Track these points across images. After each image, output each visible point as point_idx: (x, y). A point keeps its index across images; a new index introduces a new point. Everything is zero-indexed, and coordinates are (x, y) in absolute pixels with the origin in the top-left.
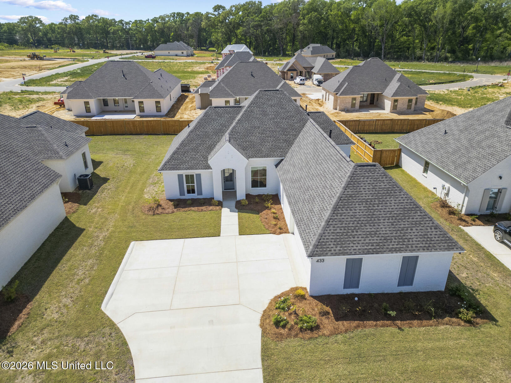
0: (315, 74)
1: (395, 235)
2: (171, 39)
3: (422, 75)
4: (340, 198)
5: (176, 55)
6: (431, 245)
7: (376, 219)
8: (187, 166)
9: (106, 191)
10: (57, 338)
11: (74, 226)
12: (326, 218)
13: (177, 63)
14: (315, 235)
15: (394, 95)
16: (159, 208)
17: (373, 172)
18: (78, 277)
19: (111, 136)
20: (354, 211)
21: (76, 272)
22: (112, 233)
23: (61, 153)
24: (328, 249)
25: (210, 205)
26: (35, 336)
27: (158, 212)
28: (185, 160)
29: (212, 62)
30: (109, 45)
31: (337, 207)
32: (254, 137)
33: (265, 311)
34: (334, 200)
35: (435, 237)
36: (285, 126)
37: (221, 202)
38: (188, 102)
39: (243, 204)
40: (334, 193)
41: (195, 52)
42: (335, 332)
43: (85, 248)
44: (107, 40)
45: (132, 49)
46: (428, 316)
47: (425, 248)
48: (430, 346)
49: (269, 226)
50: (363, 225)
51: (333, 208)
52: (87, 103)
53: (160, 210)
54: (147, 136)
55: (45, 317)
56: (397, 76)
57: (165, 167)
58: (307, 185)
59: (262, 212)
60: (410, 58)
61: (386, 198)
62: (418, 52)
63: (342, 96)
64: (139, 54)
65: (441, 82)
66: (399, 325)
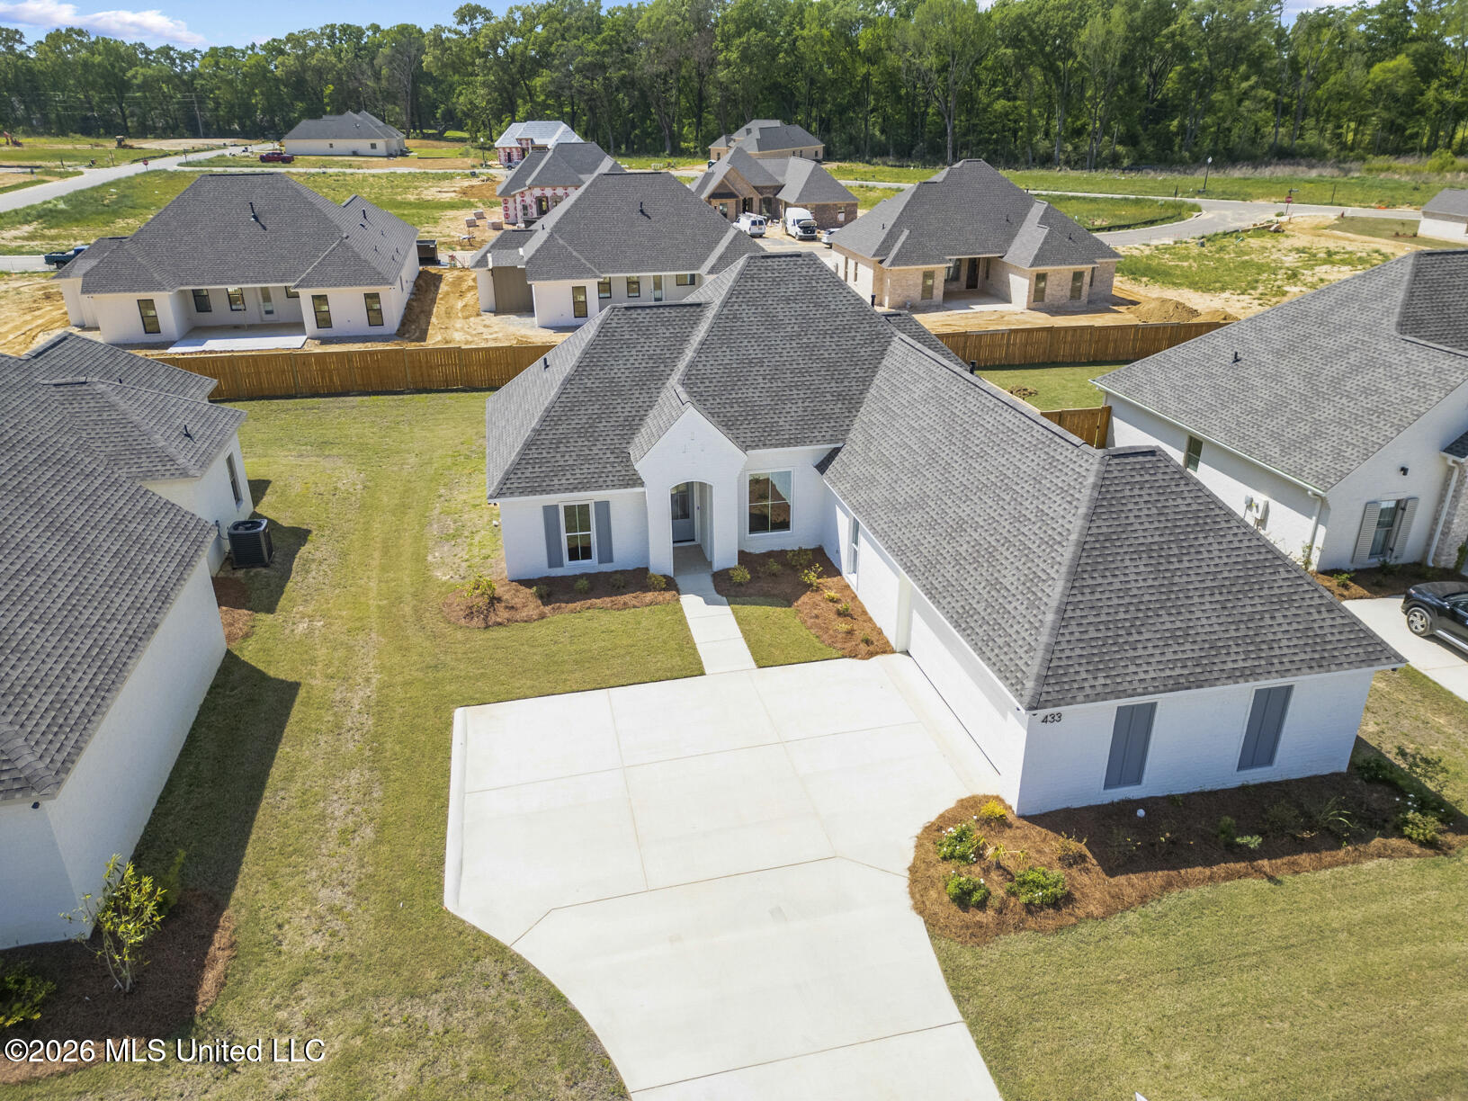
0: (791, 206)
1: (1233, 634)
2: (328, 104)
3: (1069, 204)
4: (1082, 546)
5: (355, 154)
6: (1326, 655)
7: (1181, 595)
8: (572, 481)
9: (314, 566)
10: (347, 1004)
11: (263, 677)
12: (1054, 603)
13: (365, 178)
14: (1031, 649)
15: (1038, 260)
16: (500, 607)
17: (1152, 472)
18: (336, 824)
19: (254, 403)
20: (1123, 578)
21: (325, 809)
22: (383, 688)
23: (181, 461)
24: (1076, 686)
25: (646, 588)
26: (278, 1007)
27: (499, 620)
28: (562, 463)
29: (474, 175)
30: (129, 124)
31: (1079, 569)
32: (751, 390)
33: (913, 870)
34: (1067, 553)
35: (1332, 634)
36: (833, 355)
37: (670, 577)
38: (447, 294)
39: (738, 579)
40: (1060, 533)
41: (408, 143)
42: (1118, 905)
43: (322, 739)
44: (121, 108)
45: (206, 136)
46: (1332, 838)
47: (1314, 664)
48: (1359, 915)
49: (831, 636)
50: (1150, 614)
51: (1069, 573)
52: (145, 305)
53: (503, 615)
54: (365, 398)
55: (284, 948)
56: (1038, 210)
57: (508, 486)
58: (954, 516)
59: (797, 599)
60: (1023, 160)
61: (1196, 538)
62: (1043, 145)
63: (897, 268)
64: (238, 151)
65: (1123, 223)
66: (1268, 869)
